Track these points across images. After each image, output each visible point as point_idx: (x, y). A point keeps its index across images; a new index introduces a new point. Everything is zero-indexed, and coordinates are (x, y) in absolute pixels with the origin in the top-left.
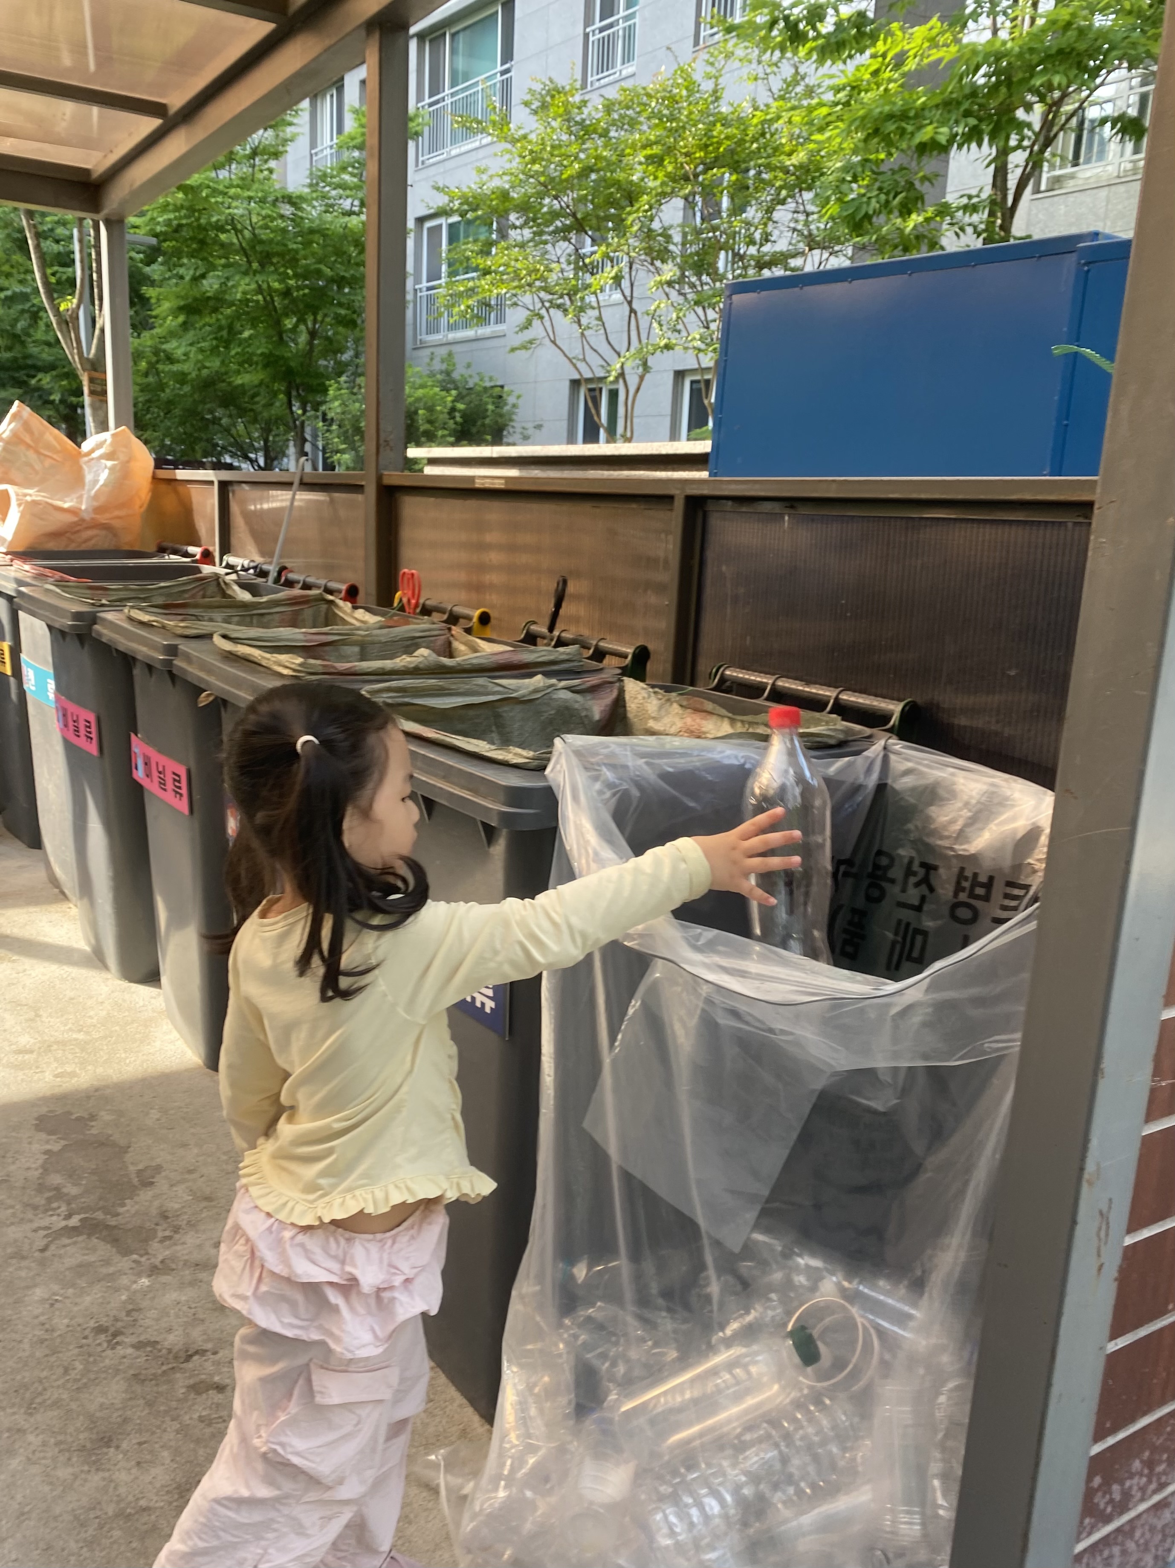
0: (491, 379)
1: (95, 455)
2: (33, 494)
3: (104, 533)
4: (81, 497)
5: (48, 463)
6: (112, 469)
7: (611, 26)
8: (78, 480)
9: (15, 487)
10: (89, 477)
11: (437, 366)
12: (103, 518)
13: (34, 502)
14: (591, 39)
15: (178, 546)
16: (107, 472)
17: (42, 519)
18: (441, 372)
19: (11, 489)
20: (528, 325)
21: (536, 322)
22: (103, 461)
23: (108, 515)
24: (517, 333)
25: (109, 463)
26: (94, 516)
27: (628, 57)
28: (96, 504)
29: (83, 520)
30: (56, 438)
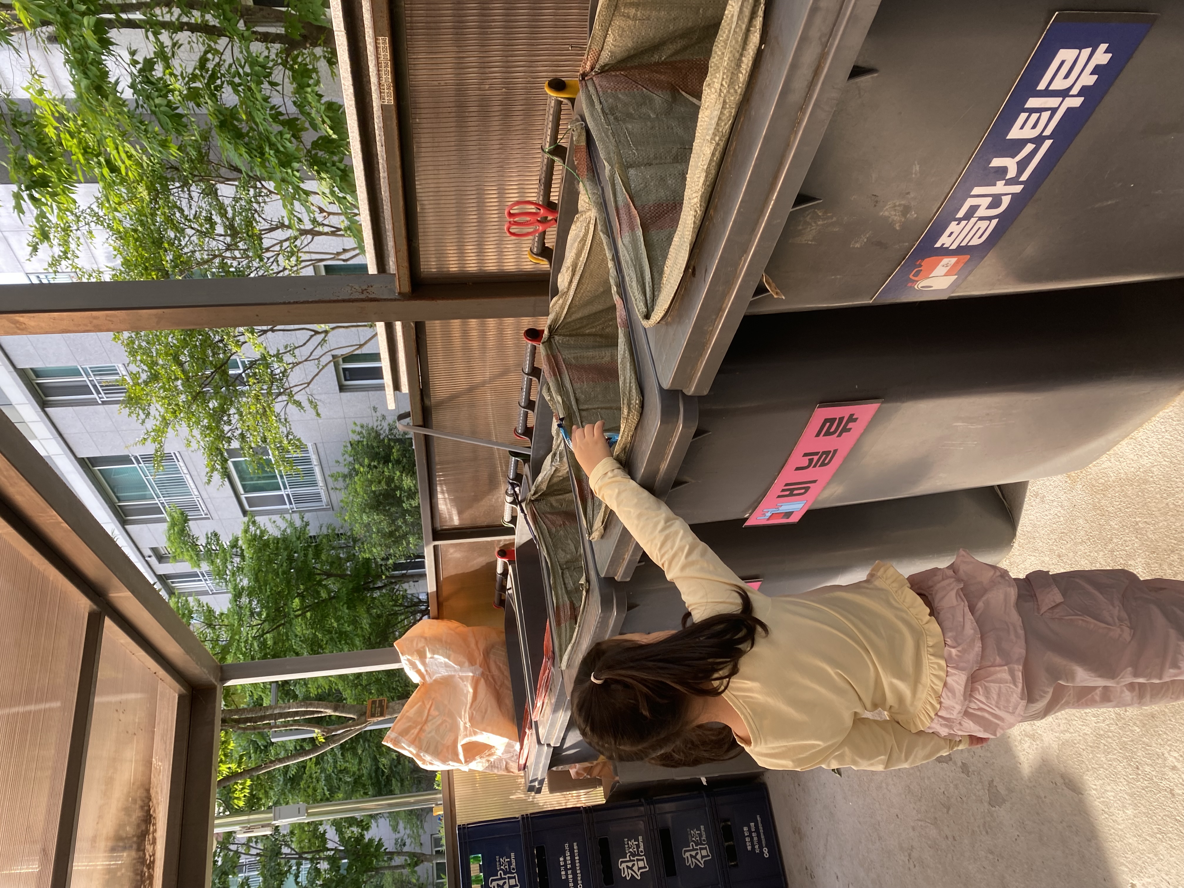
0: (345, 446)
1: (423, 669)
2: (463, 721)
3: (491, 656)
4: (461, 678)
5: (434, 712)
6: (433, 652)
7: (95, 386)
8: (447, 683)
9: (460, 738)
10: (443, 673)
11: (340, 484)
12: (479, 658)
13: (471, 719)
14: (105, 399)
15: (497, 585)
16: (436, 656)
17: (486, 712)
18: (344, 480)
19: (462, 741)
20: (298, 404)
21: (296, 398)
22: (427, 660)
23: (476, 654)
24: (305, 411)
25: (429, 655)
26: (478, 666)
27: (113, 371)
28: (467, 664)
29: (483, 674)
30: (411, 707)
